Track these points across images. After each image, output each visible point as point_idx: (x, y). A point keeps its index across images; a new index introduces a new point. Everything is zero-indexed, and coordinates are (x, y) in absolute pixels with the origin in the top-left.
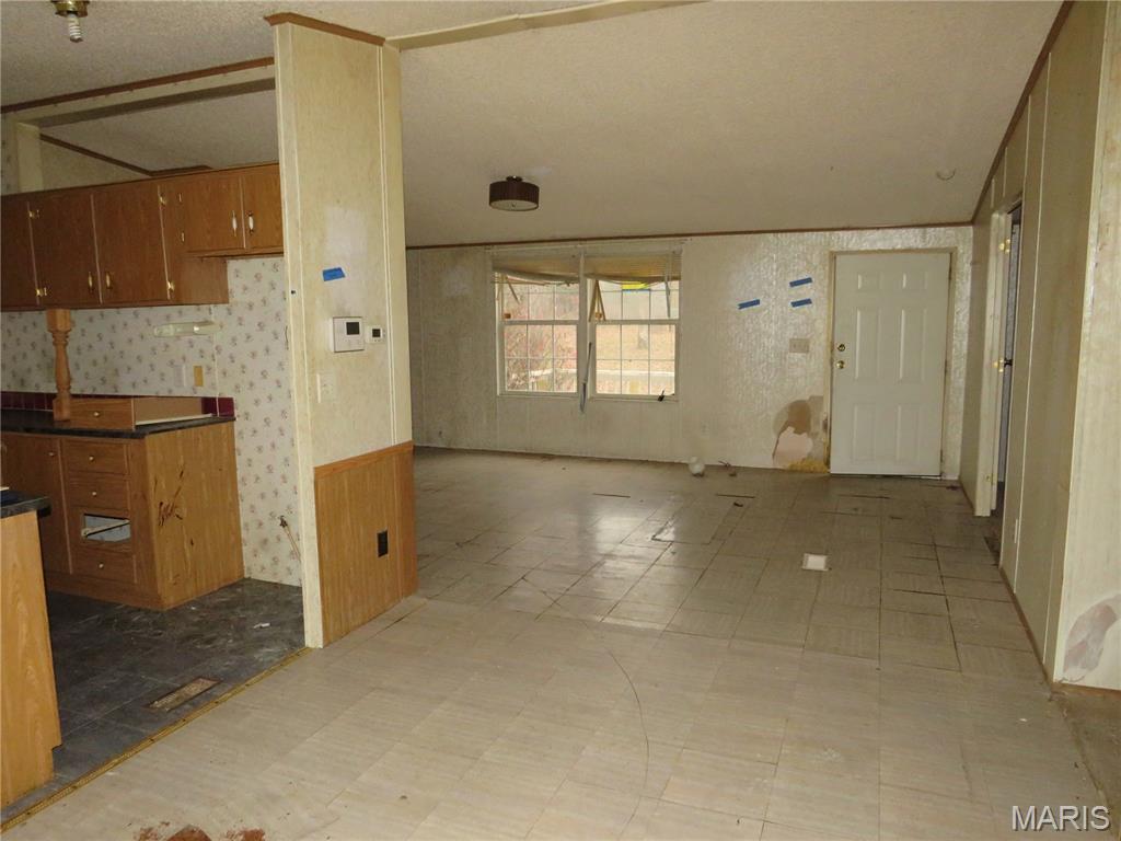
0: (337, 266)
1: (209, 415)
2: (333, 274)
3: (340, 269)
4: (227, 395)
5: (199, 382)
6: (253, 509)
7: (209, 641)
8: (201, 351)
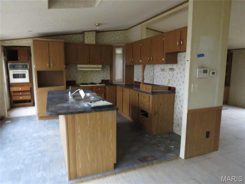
0: (203, 53)
1: (170, 91)
2: (201, 55)
3: (203, 54)
4: (175, 86)
5: (169, 83)
6: (177, 115)
7: (158, 147)
8: (170, 75)
